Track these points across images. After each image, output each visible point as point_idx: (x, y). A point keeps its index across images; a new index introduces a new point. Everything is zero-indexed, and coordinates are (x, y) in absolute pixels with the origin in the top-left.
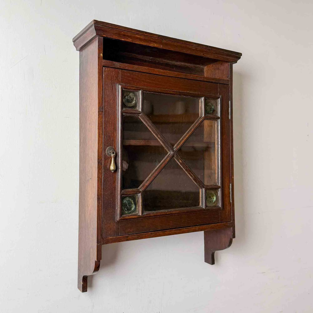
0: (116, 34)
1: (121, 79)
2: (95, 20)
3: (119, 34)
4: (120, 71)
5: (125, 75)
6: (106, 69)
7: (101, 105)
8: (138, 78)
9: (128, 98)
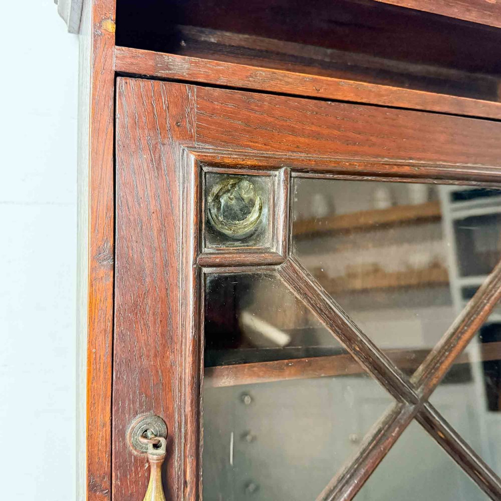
1: (198, 126)
4: (191, 92)
5: (214, 109)
6: (128, 84)
7: (107, 239)
8: (272, 119)
9: (231, 201)
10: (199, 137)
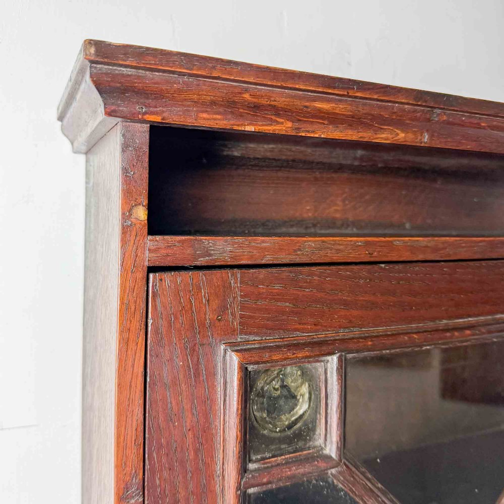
0: (213, 103)
1: (242, 317)
2: (89, 43)
3: (231, 105)
4: (234, 279)
5: (260, 294)
6: (163, 281)
7: (136, 472)
8: (322, 295)
9: (276, 392)
10: (242, 329)
